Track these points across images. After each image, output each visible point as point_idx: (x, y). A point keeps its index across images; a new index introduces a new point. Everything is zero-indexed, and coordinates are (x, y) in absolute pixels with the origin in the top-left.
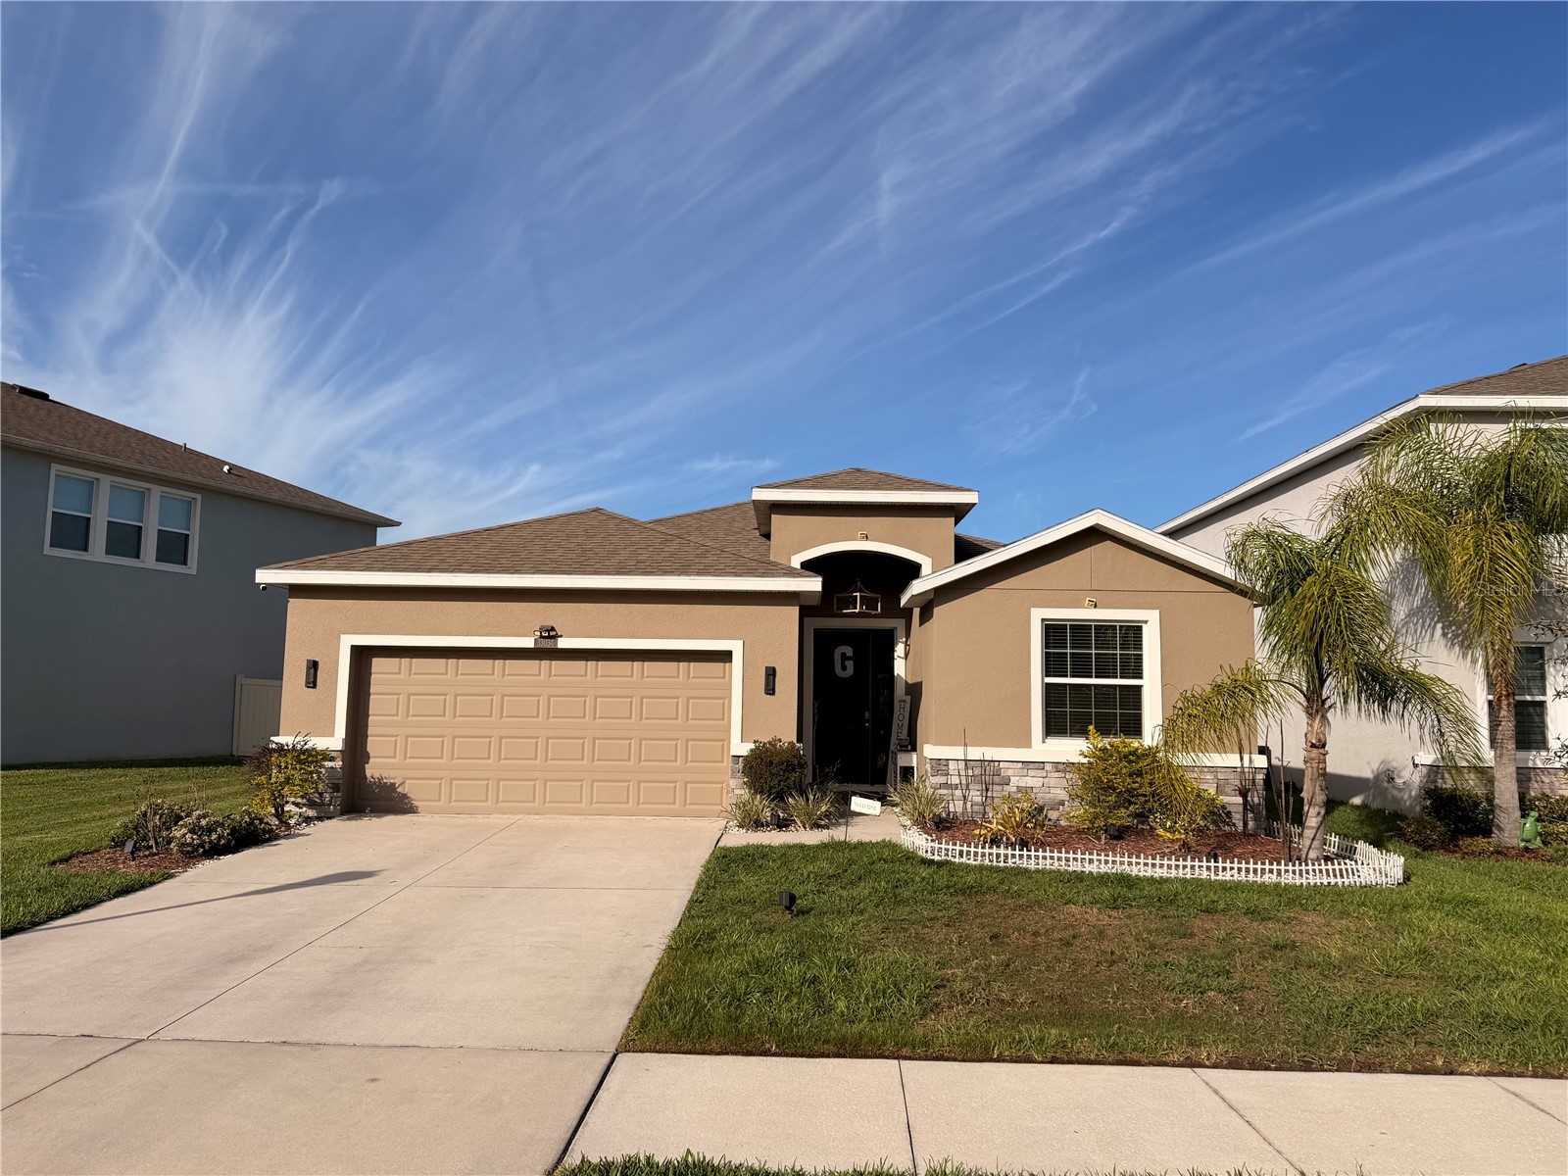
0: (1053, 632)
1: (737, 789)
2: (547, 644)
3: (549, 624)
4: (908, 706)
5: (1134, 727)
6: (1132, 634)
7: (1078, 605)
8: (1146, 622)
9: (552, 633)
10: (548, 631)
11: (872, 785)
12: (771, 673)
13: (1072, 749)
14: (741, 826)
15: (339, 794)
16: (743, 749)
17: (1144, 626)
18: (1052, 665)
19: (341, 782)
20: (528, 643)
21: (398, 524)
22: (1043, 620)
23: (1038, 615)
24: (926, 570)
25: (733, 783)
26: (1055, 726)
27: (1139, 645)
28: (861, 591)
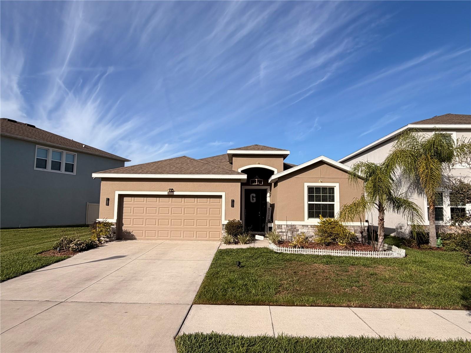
0: (310, 189)
1: (224, 233)
2: (171, 194)
3: (171, 188)
4: (271, 210)
5: (332, 215)
6: (332, 189)
7: (317, 182)
8: (335, 186)
9: (172, 191)
10: (171, 190)
11: (261, 232)
12: (233, 201)
13: (316, 221)
14: (225, 243)
15: (115, 235)
16: (226, 222)
17: (335, 187)
18: (310, 198)
19: (116, 231)
20: (166, 193)
21: (130, 161)
22: (308, 186)
23: (306, 185)
24: (276, 172)
25: (223, 232)
26: (311, 215)
27: (333, 193)
28: (257, 178)
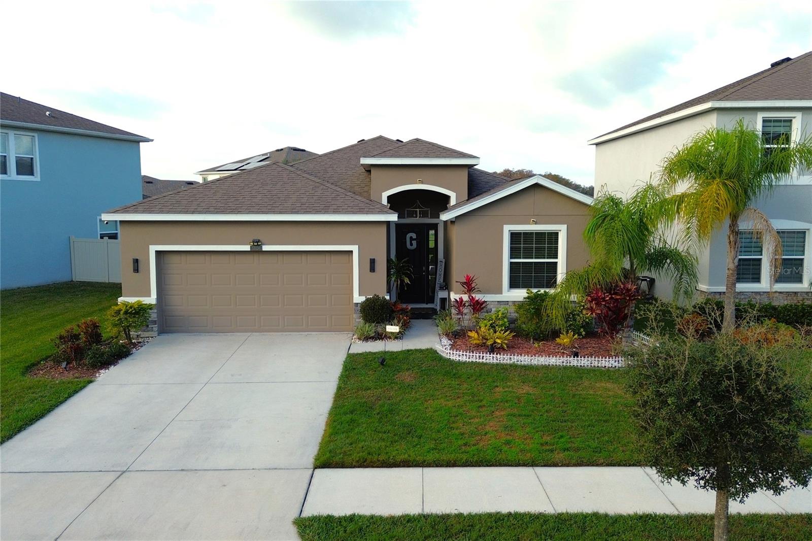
0: (514, 236)
1: (357, 320)
2: (257, 249)
5: (552, 283)
6: (554, 236)
7: (528, 223)
8: (560, 230)
10: (257, 242)
12: (373, 262)
14: (359, 339)
15: (156, 326)
16: (358, 299)
18: (514, 253)
19: (156, 319)
20: (247, 248)
22: (509, 231)
23: (507, 229)
25: (355, 316)
26: (513, 284)
27: (557, 242)
